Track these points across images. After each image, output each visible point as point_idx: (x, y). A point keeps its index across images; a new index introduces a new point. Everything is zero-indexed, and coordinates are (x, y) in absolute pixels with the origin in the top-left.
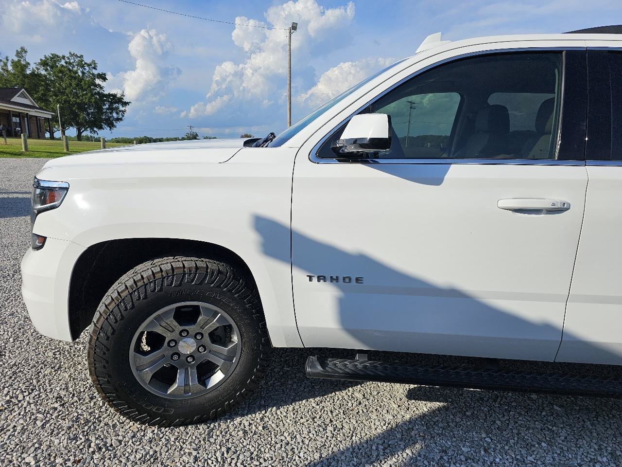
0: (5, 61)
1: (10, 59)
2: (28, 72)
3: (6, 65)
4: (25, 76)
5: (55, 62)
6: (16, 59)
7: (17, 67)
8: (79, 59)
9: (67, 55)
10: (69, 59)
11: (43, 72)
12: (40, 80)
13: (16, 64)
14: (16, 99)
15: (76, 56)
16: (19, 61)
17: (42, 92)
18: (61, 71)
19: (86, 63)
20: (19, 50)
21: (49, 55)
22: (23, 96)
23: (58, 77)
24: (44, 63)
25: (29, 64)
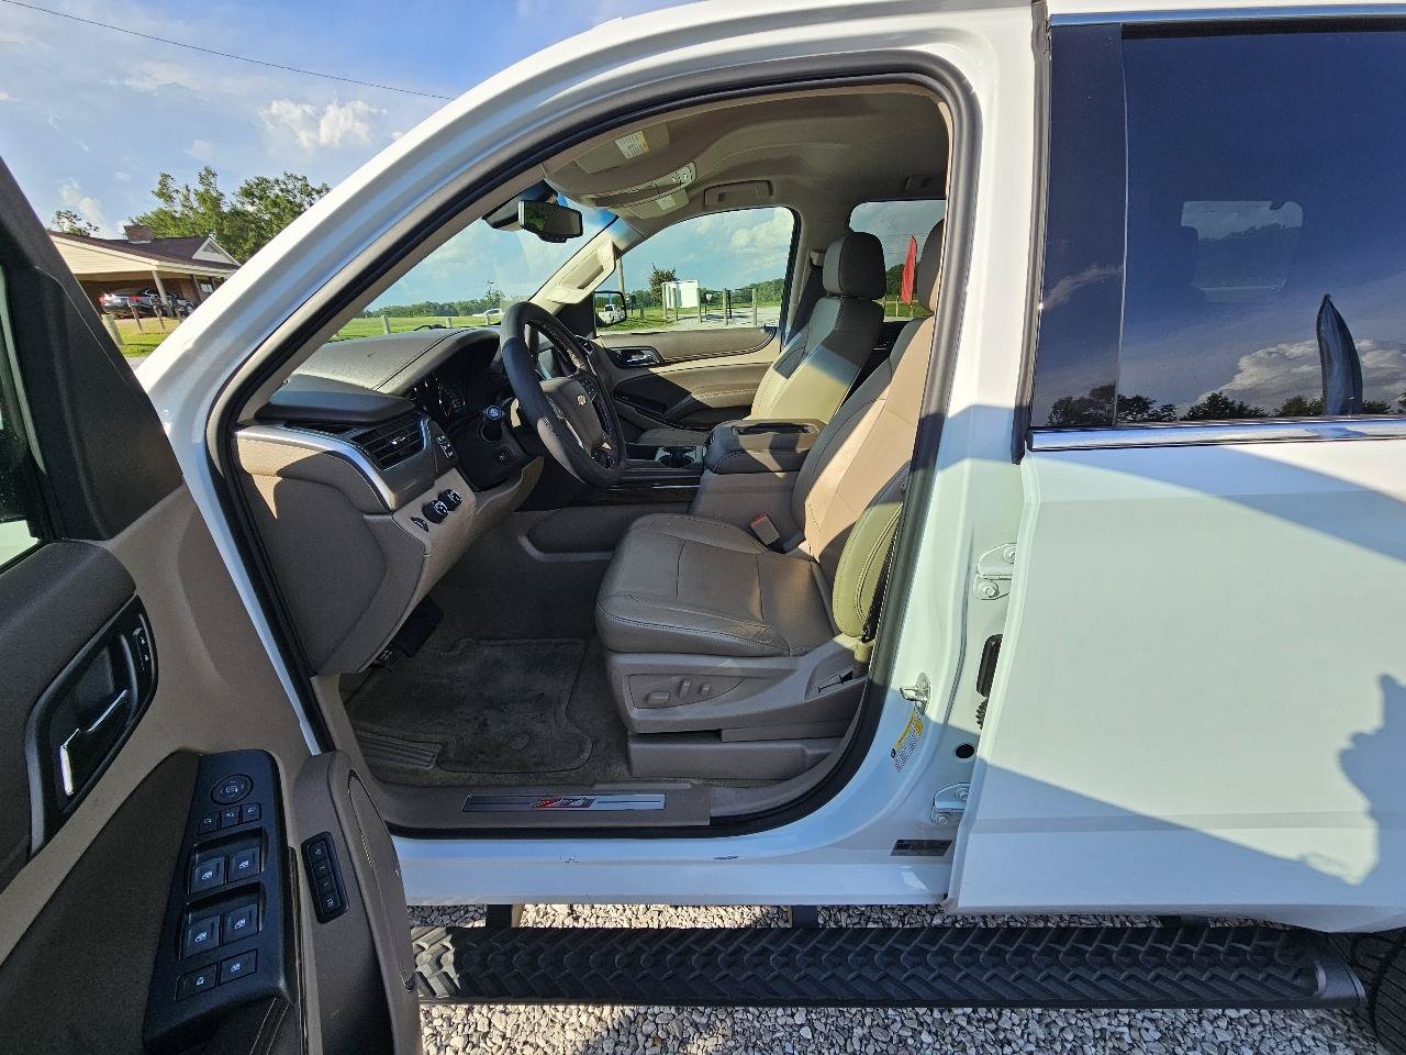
0: (185, 192)
1: (191, 188)
2: (226, 209)
3: (187, 199)
4: (222, 216)
5: (264, 190)
6: (201, 189)
7: (205, 201)
8: (300, 182)
9: (282, 178)
10: (285, 183)
11: (250, 209)
12: (246, 221)
13: (203, 198)
14: (200, 255)
15: (296, 178)
16: (207, 191)
17: (253, 240)
18: (275, 204)
19: (313, 189)
20: (204, 173)
21: (252, 180)
22: (212, 248)
23: (273, 214)
24: (248, 193)
25: (222, 195)
